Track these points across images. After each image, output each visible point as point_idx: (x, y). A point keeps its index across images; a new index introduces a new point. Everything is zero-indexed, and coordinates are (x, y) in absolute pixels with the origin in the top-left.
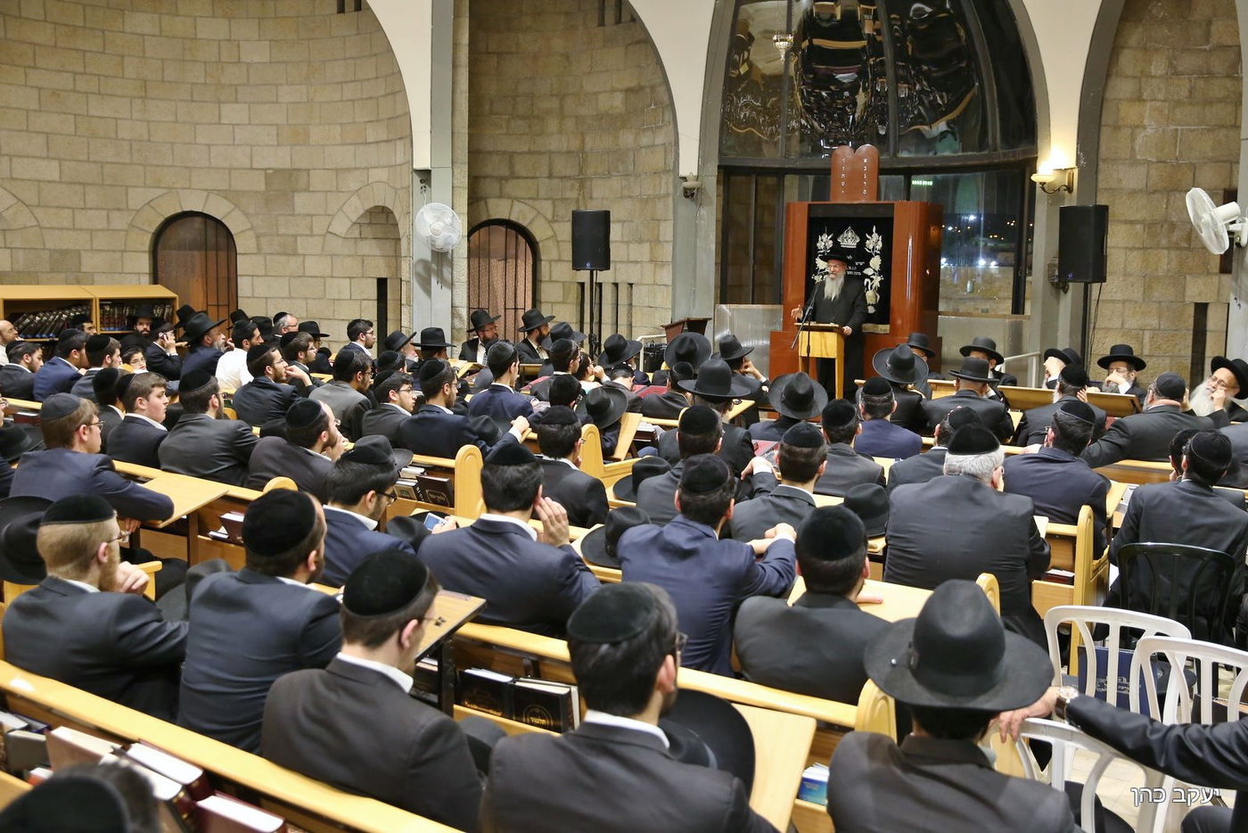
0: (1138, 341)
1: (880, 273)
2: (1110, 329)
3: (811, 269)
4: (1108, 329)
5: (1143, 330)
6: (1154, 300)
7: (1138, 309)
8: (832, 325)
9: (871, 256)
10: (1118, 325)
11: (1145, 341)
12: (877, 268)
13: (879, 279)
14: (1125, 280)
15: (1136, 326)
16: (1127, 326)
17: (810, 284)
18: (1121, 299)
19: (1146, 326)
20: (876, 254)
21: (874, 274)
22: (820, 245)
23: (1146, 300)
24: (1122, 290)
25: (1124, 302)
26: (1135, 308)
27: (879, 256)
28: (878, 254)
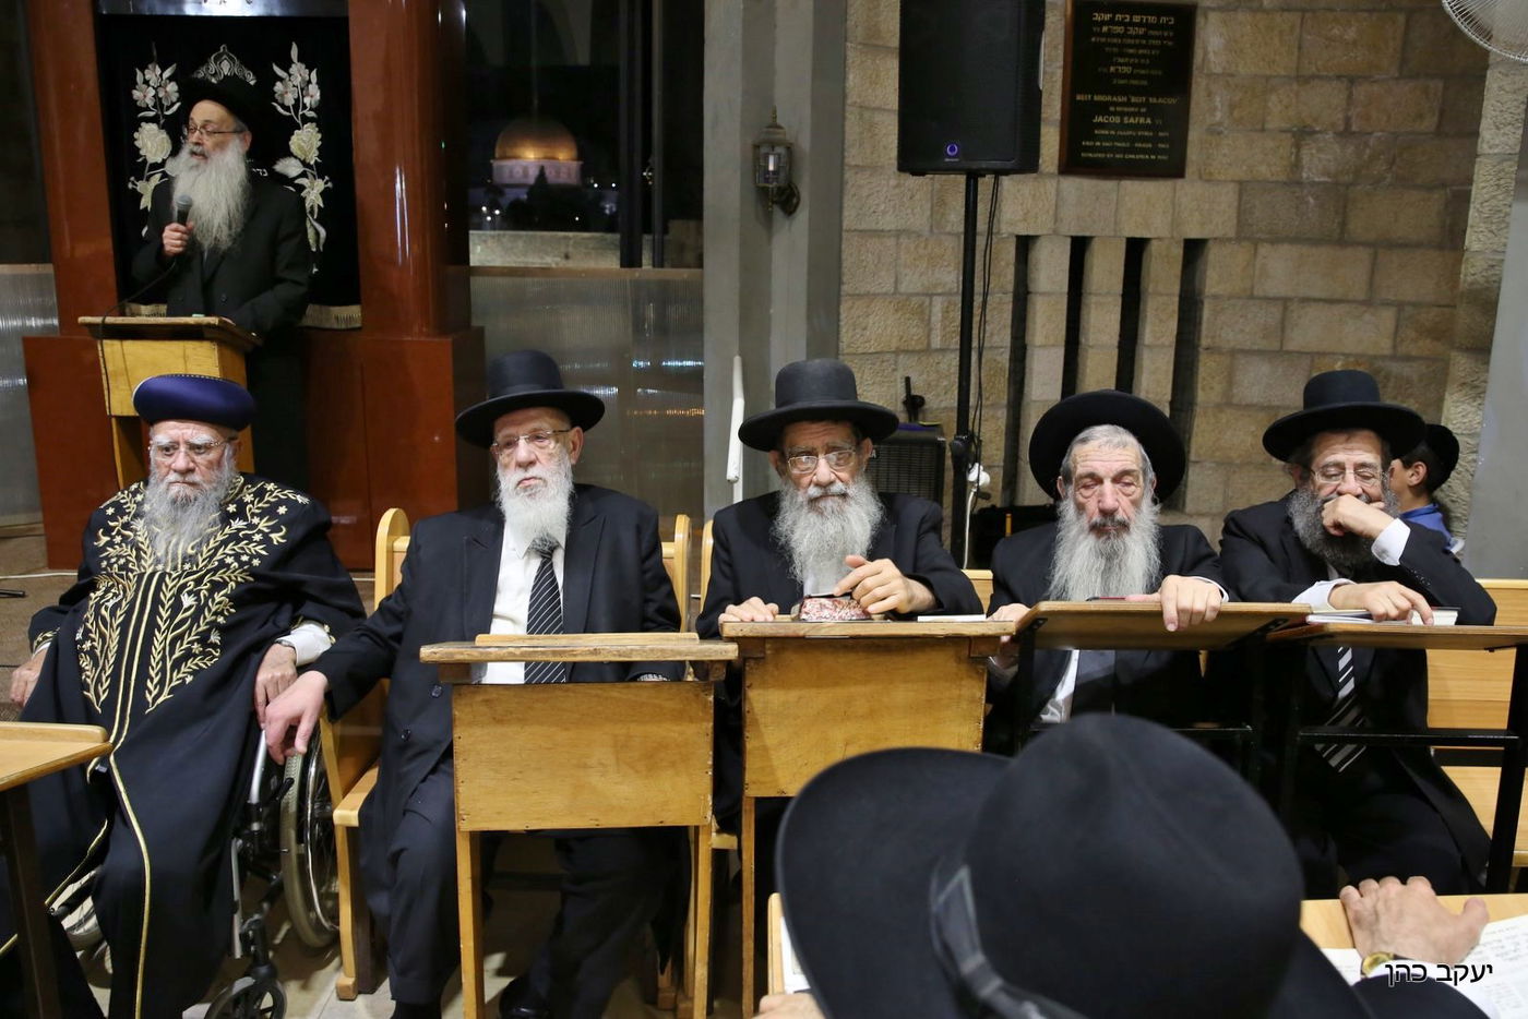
0: (923, 320)
1: (321, 170)
2: (875, 295)
3: (124, 162)
4: (871, 297)
5: (931, 296)
6: (948, 229)
7: (921, 251)
8: (197, 318)
9: (291, 126)
10: (888, 287)
11: (933, 319)
12: (313, 158)
13: (320, 185)
14: (898, 186)
15: (919, 288)
16: (902, 289)
17: (123, 205)
18: (893, 227)
19: (936, 286)
20: (306, 120)
21: (304, 175)
22: (143, 95)
23: (935, 231)
24: (894, 207)
25: (898, 233)
26: (916, 247)
27: (314, 124)
28: (311, 120)
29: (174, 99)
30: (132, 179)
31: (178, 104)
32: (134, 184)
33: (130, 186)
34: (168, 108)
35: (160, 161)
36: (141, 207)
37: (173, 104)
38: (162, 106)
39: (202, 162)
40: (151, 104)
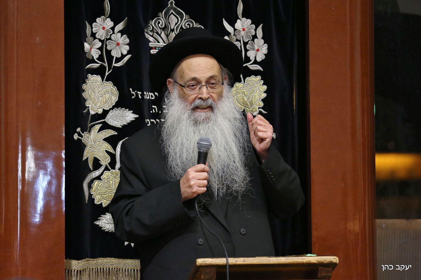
27: (259, 77)
28: (256, 73)
29: (125, 53)
30: (79, 130)
31: (129, 56)
32: (79, 135)
33: (76, 137)
34: (118, 60)
35: (100, 111)
36: (84, 159)
37: (123, 56)
38: (110, 57)
39: (209, 113)
40: (96, 56)
